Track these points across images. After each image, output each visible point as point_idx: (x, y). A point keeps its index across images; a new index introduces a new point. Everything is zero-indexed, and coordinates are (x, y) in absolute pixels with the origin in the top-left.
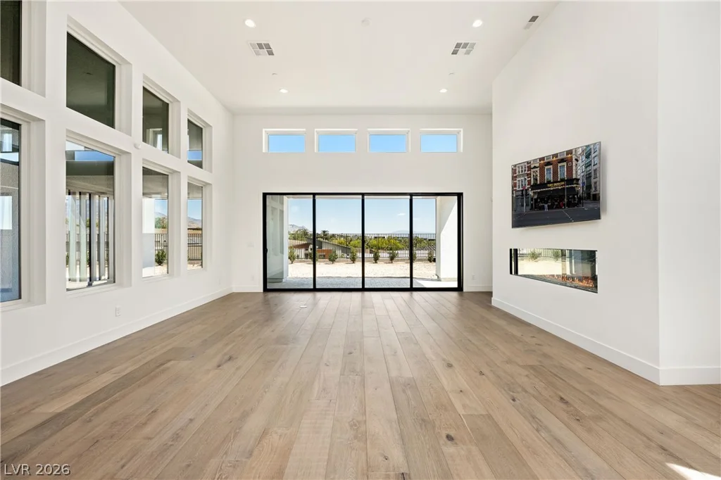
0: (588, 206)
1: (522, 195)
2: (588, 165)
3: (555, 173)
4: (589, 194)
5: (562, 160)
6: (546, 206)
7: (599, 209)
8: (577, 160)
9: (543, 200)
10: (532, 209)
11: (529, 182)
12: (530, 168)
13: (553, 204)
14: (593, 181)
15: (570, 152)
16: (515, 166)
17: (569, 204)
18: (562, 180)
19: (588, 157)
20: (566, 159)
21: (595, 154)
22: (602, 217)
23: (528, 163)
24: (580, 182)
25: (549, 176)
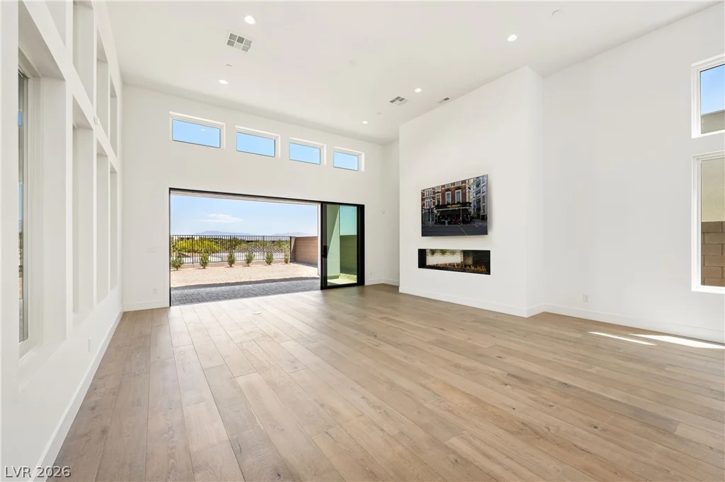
0: (478, 224)
1: (429, 213)
2: (478, 192)
3: (453, 198)
4: (479, 215)
5: (458, 188)
6: (446, 221)
7: (486, 227)
8: (469, 188)
9: (444, 217)
10: (436, 223)
11: (434, 203)
12: (434, 193)
13: (451, 221)
14: (482, 205)
15: (464, 182)
16: (424, 190)
17: (464, 222)
18: (458, 203)
19: (478, 186)
20: (461, 187)
21: (485, 183)
22: (489, 233)
23: (433, 189)
24: (472, 205)
25: (448, 200)
